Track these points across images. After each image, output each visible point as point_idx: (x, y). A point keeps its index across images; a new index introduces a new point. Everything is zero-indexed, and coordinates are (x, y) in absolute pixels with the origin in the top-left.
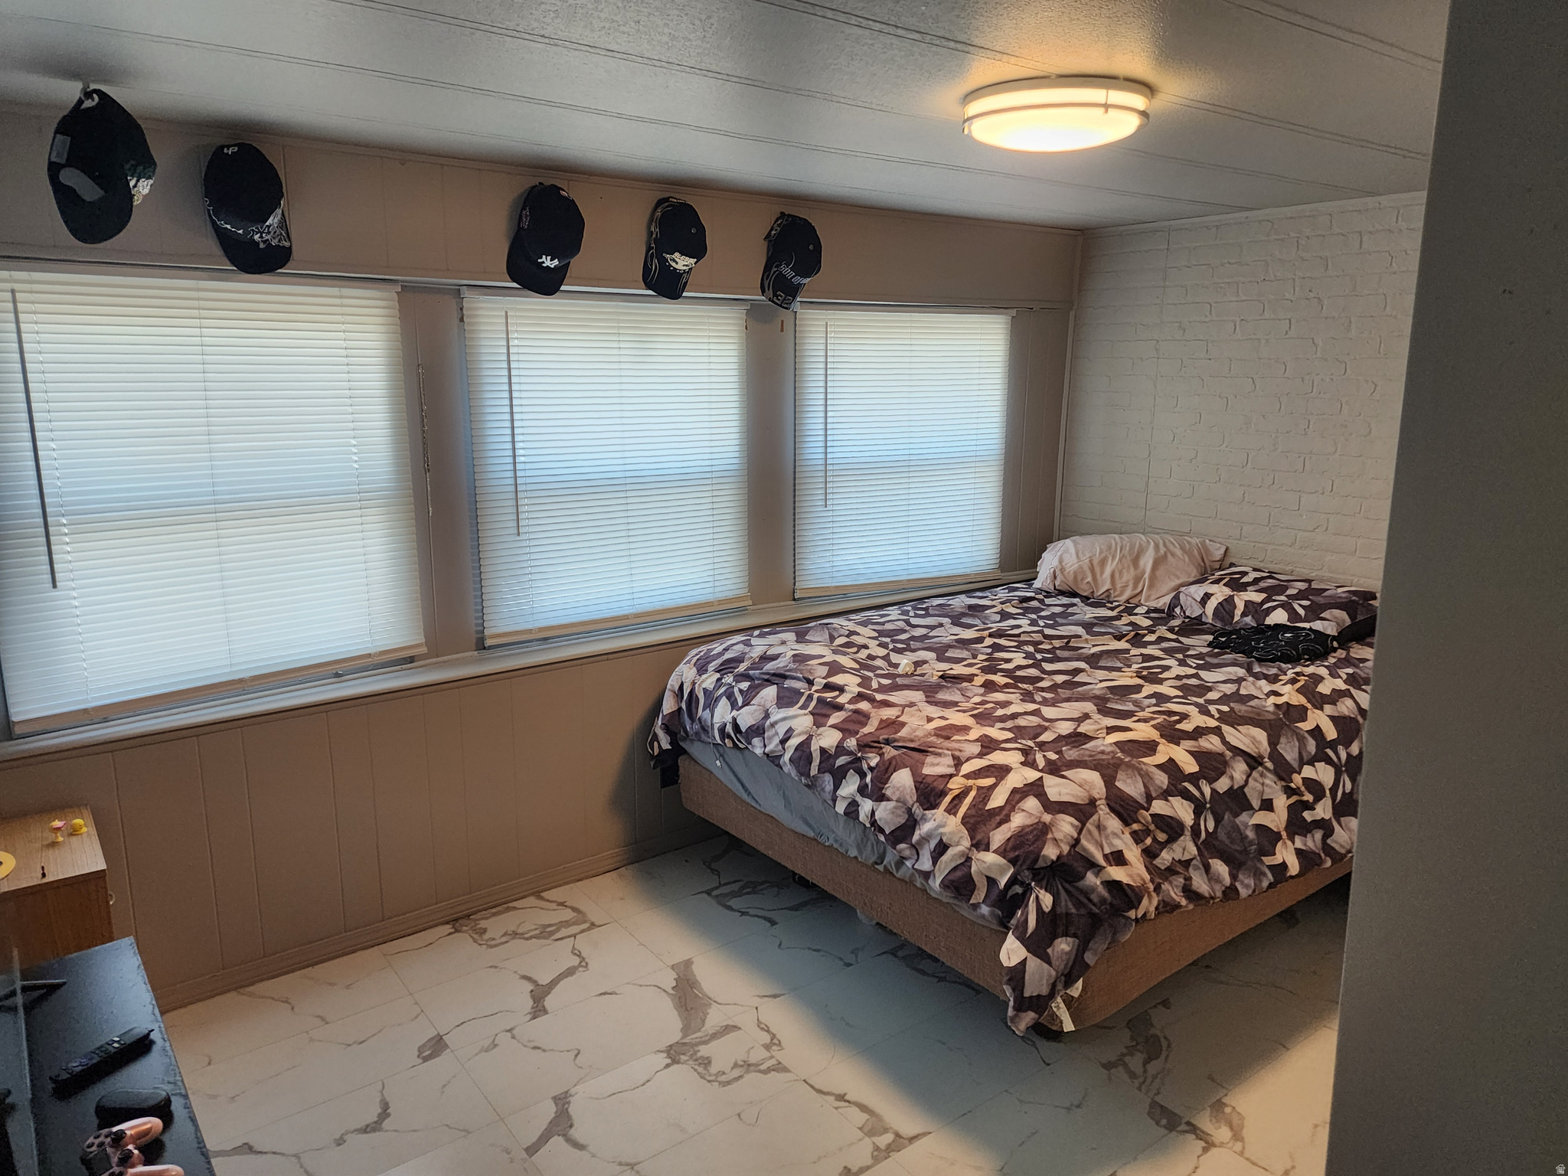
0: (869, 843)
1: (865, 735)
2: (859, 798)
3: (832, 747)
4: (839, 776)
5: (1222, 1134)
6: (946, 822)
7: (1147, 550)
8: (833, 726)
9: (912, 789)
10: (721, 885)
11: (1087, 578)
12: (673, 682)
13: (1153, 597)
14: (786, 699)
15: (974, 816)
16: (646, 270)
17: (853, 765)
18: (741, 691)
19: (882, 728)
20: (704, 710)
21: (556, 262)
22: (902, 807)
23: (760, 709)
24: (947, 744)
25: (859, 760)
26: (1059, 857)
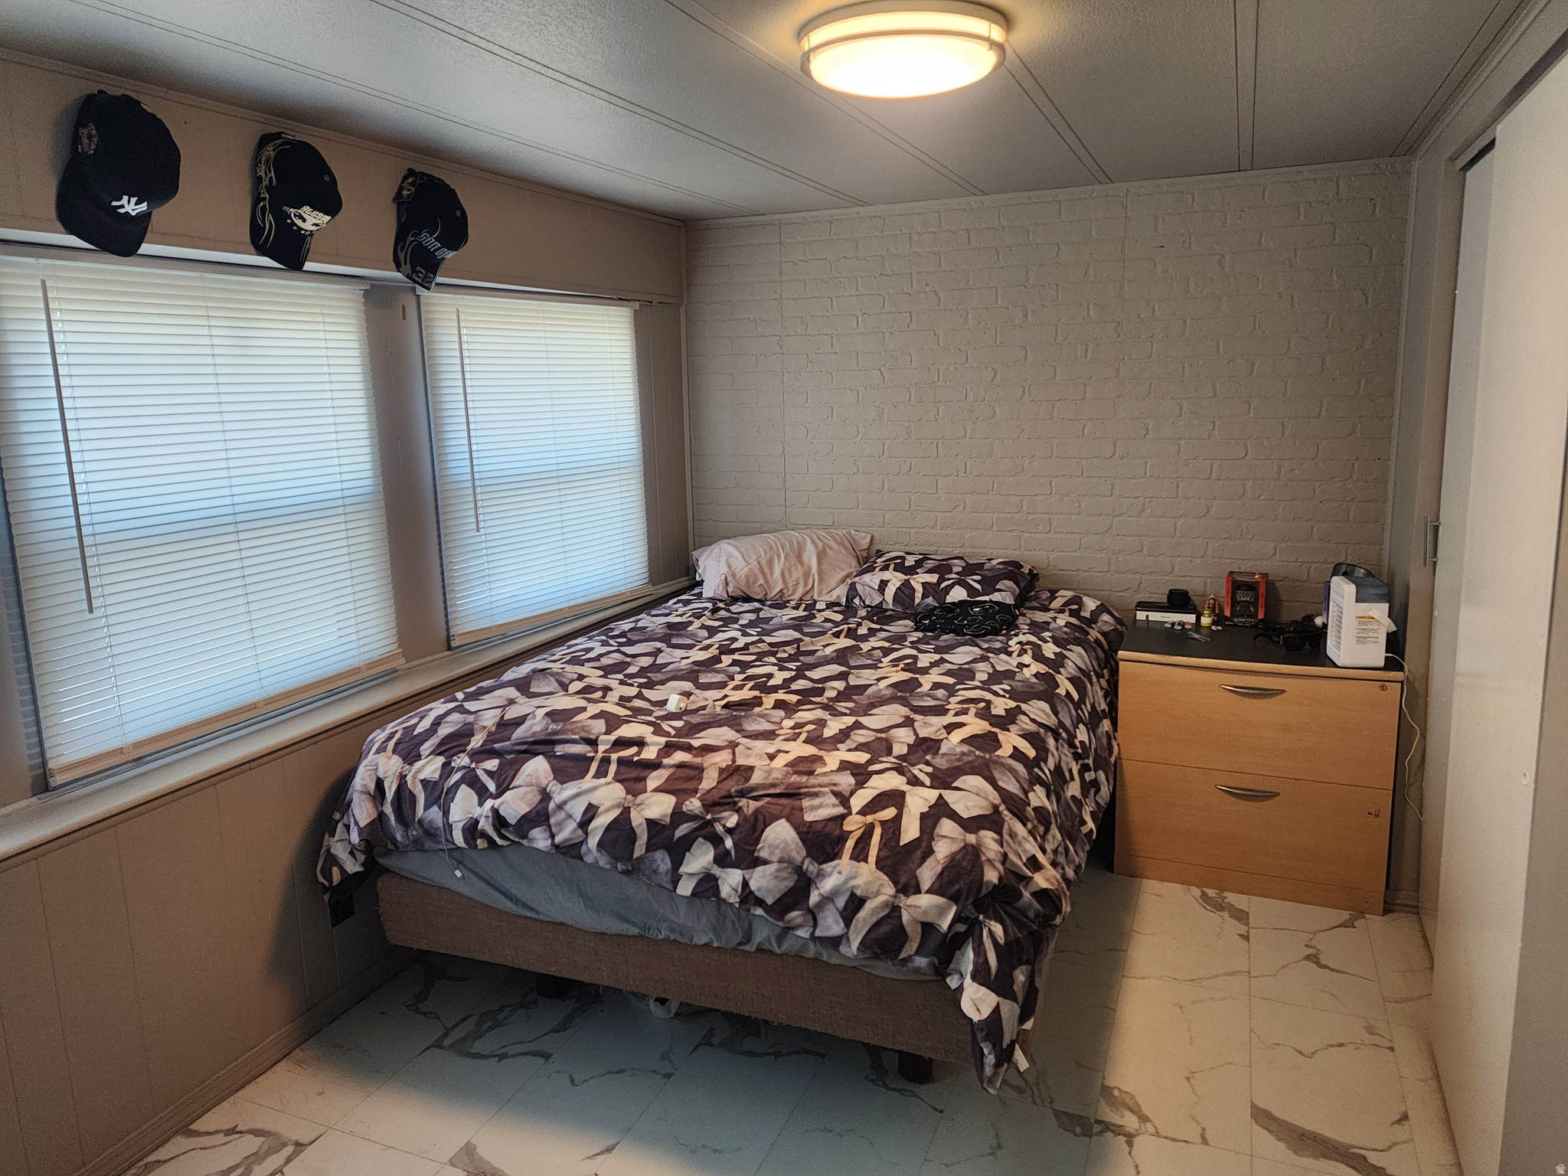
0: (728, 924)
1: (709, 791)
2: (716, 871)
3: (665, 816)
4: (679, 851)
5: (1130, 1121)
6: (856, 872)
7: (805, 545)
8: (657, 790)
9: (797, 844)
10: (448, 1031)
11: (758, 580)
12: (362, 780)
13: (825, 591)
14: (569, 769)
15: (890, 857)
16: (256, 231)
17: (703, 832)
18: (489, 773)
19: (725, 779)
20: (427, 807)
21: (144, 207)
22: (787, 868)
23: (533, 790)
24: (812, 781)
25: (710, 823)
26: (1000, 879)
